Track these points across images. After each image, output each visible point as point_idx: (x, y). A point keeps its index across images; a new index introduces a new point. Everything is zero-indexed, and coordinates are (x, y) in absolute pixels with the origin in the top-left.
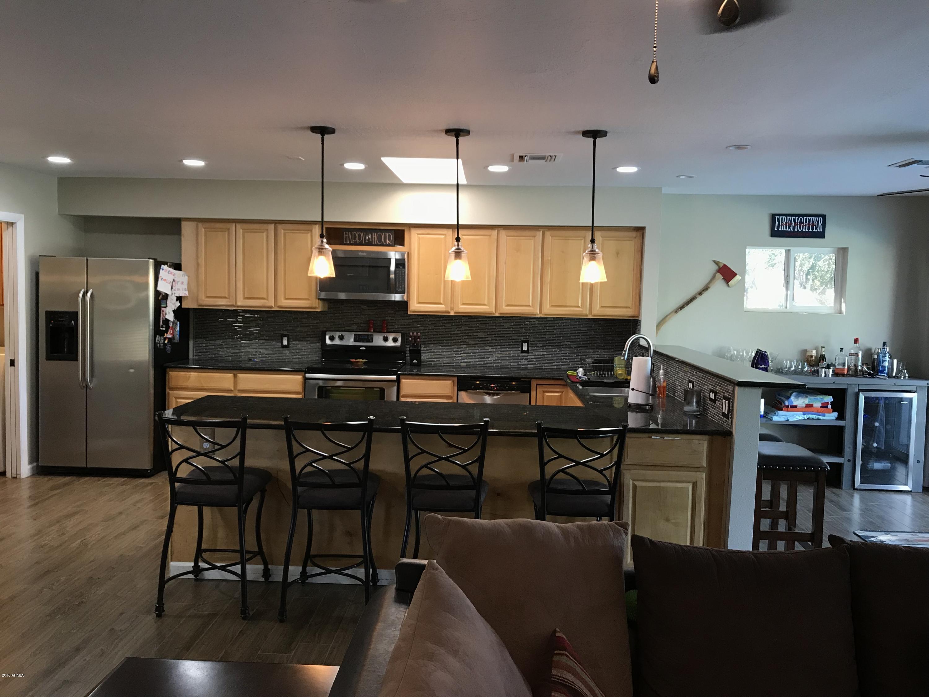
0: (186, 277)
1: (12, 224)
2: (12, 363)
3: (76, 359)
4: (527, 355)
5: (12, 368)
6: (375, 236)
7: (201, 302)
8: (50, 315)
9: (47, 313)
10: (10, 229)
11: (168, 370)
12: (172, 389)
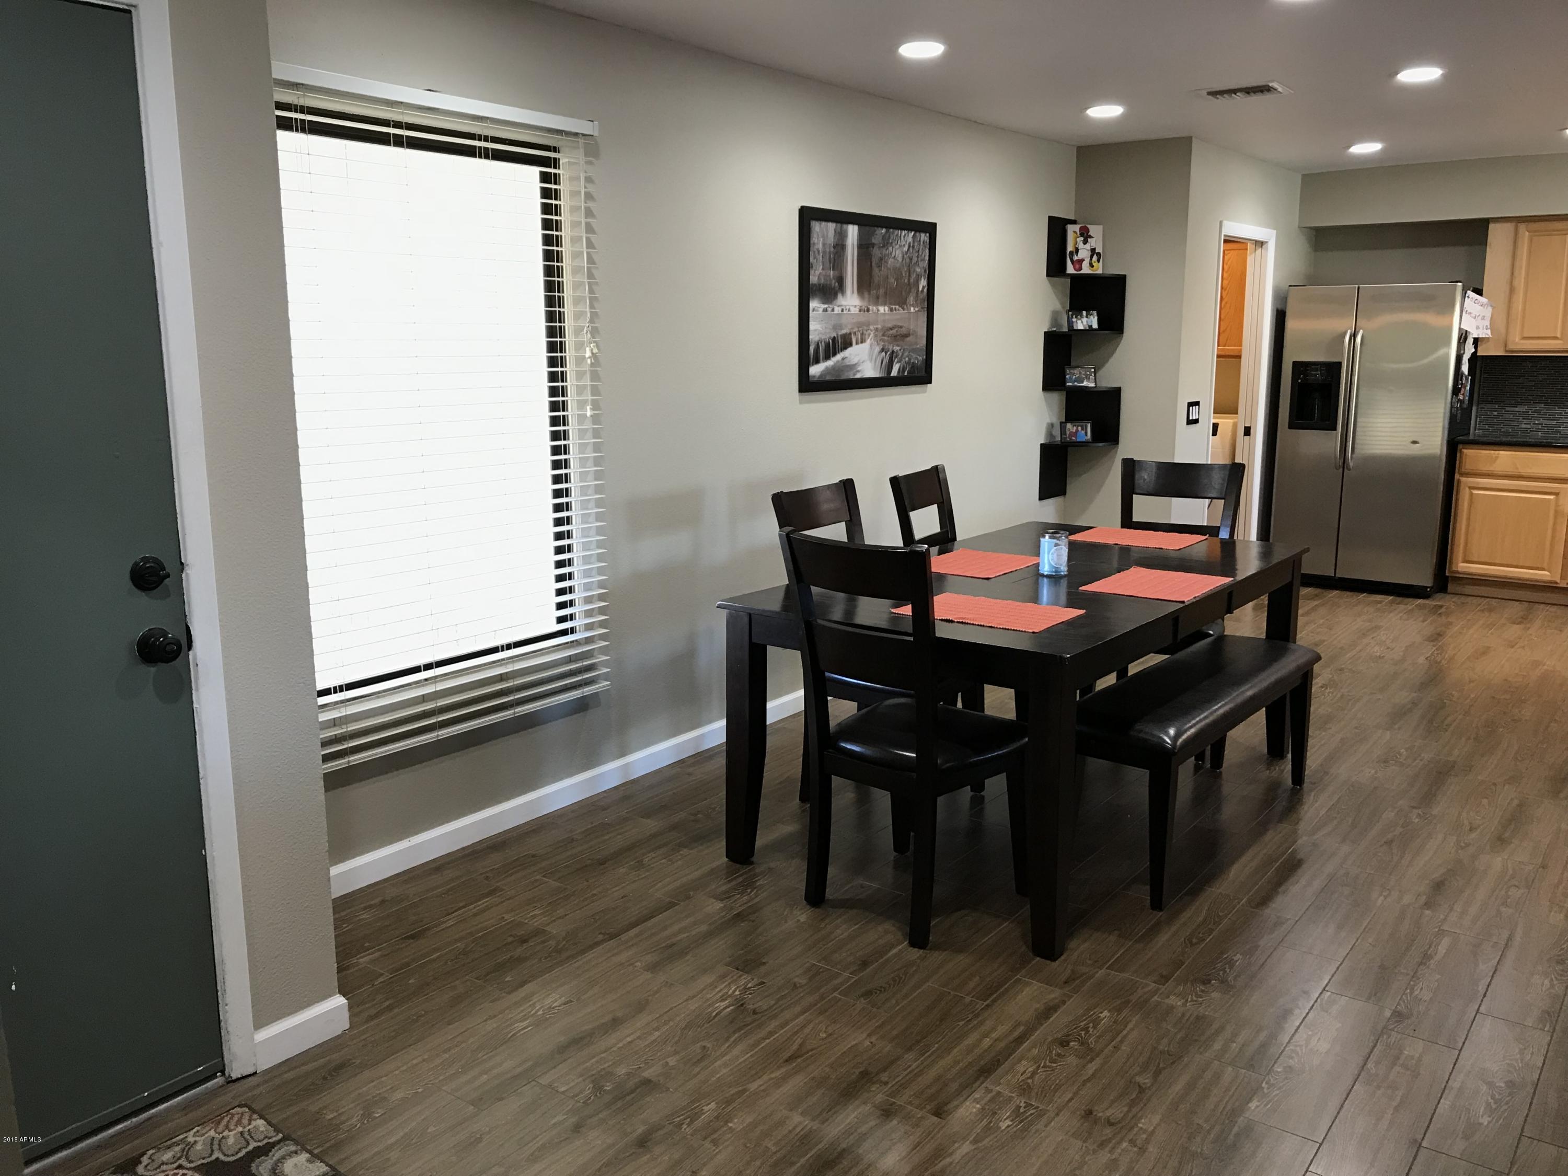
0: (1490, 309)
1: (1260, 244)
2: (1247, 431)
3: (1335, 429)
5: (1247, 437)
7: (1511, 346)
8: (1299, 367)
9: (1296, 364)
10: (1259, 251)
11: (1460, 446)
12: (1462, 475)
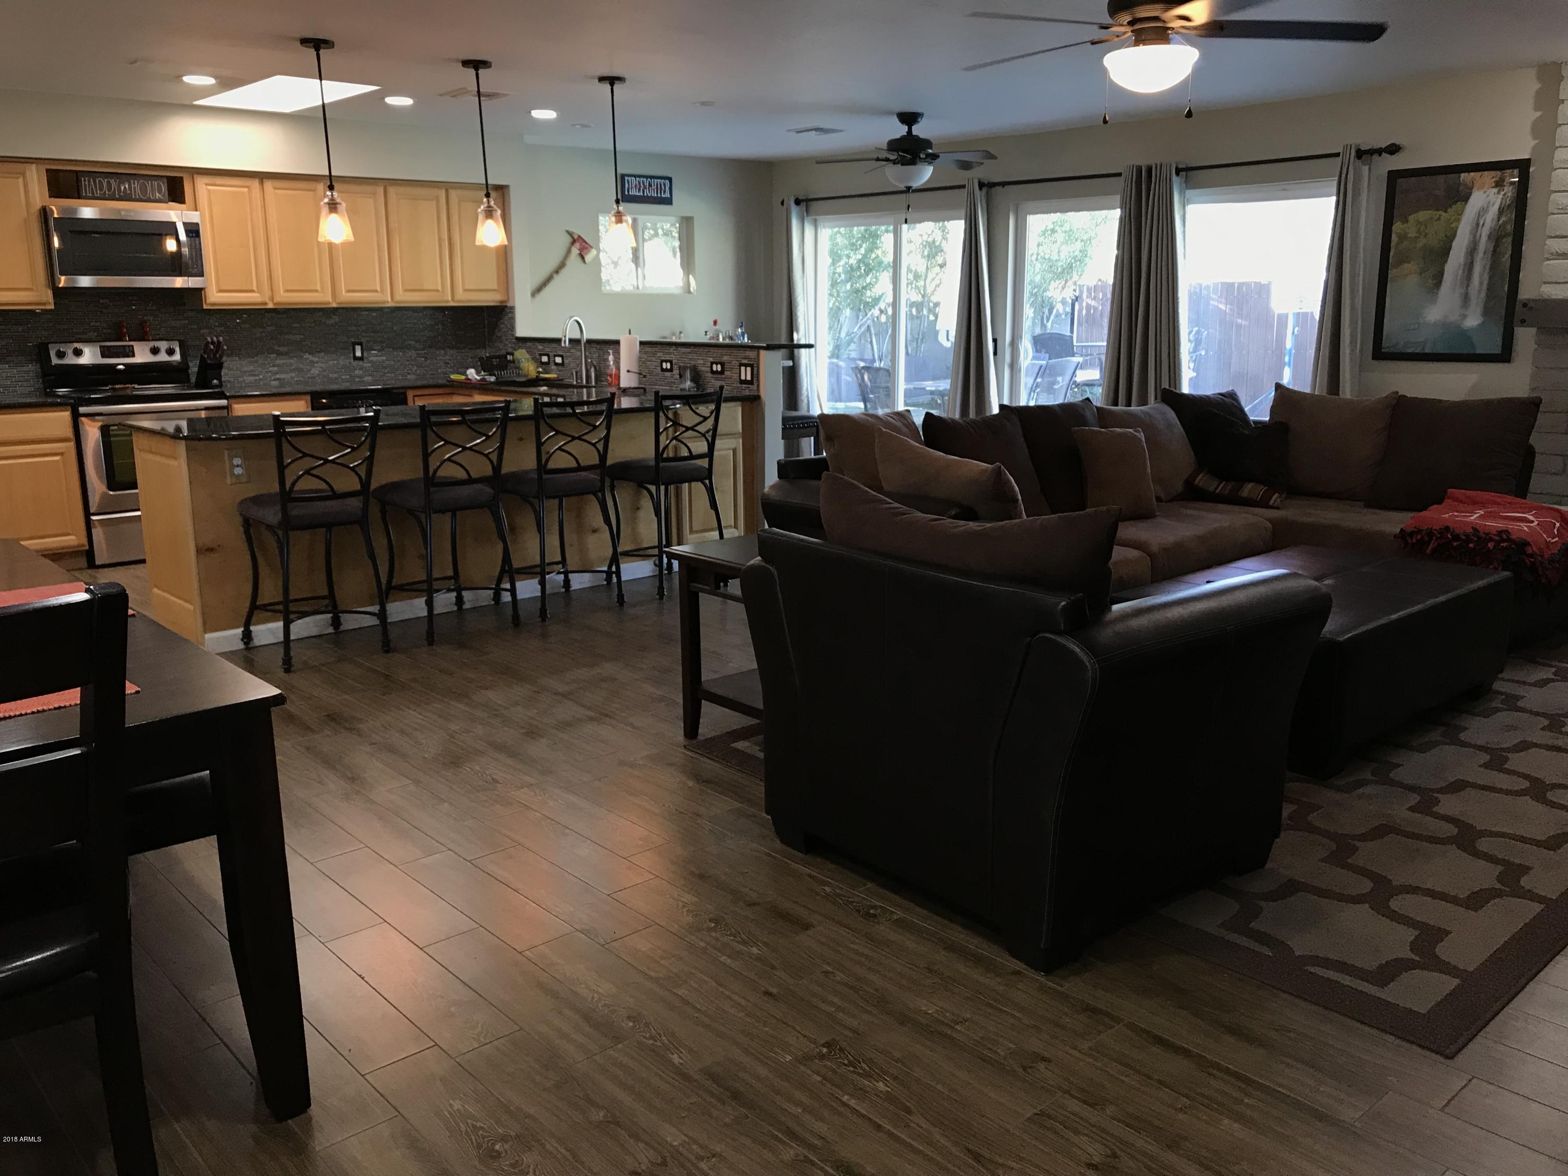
4: (361, 363)
6: (136, 185)
